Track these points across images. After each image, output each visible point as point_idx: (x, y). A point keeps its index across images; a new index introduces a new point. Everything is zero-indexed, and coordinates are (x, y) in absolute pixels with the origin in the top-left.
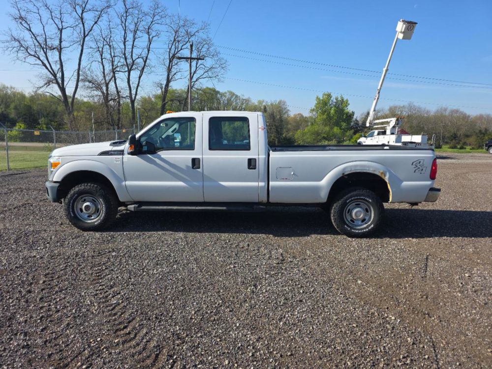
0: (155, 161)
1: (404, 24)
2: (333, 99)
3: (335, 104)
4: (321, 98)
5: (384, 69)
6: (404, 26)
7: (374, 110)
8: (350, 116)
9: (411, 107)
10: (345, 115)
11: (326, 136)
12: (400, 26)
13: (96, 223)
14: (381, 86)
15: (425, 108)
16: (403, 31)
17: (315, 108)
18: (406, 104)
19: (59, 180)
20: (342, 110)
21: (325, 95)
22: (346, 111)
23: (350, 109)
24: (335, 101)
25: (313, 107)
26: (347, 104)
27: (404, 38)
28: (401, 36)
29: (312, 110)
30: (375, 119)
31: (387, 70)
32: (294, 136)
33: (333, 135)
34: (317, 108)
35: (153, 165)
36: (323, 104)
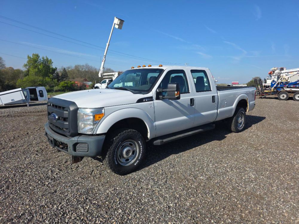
0: (172, 103)
1: (119, 20)
2: (41, 57)
3: (42, 62)
4: (32, 57)
5: (107, 44)
6: (119, 21)
7: (103, 68)
8: (54, 70)
9: (87, 66)
10: (51, 70)
11: (41, 83)
12: (116, 21)
13: (135, 164)
14: (106, 53)
15: (94, 67)
16: (118, 24)
17: (27, 64)
18: (84, 64)
19: (106, 132)
20: (49, 67)
21: (34, 55)
22: (51, 67)
23: (53, 66)
24: (42, 59)
25: (26, 63)
26: (51, 62)
27: (119, 28)
28: (117, 27)
29: (25, 65)
30: (104, 72)
31: (109, 45)
32: (15, 84)
33: (46, 83)
34: (29, 64)
35: (171, 107)
36: (34, 61)
